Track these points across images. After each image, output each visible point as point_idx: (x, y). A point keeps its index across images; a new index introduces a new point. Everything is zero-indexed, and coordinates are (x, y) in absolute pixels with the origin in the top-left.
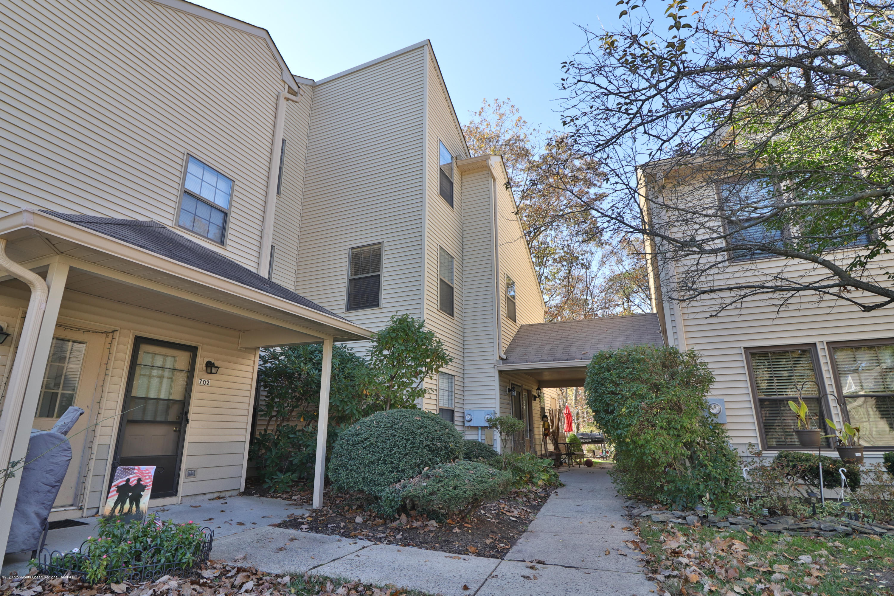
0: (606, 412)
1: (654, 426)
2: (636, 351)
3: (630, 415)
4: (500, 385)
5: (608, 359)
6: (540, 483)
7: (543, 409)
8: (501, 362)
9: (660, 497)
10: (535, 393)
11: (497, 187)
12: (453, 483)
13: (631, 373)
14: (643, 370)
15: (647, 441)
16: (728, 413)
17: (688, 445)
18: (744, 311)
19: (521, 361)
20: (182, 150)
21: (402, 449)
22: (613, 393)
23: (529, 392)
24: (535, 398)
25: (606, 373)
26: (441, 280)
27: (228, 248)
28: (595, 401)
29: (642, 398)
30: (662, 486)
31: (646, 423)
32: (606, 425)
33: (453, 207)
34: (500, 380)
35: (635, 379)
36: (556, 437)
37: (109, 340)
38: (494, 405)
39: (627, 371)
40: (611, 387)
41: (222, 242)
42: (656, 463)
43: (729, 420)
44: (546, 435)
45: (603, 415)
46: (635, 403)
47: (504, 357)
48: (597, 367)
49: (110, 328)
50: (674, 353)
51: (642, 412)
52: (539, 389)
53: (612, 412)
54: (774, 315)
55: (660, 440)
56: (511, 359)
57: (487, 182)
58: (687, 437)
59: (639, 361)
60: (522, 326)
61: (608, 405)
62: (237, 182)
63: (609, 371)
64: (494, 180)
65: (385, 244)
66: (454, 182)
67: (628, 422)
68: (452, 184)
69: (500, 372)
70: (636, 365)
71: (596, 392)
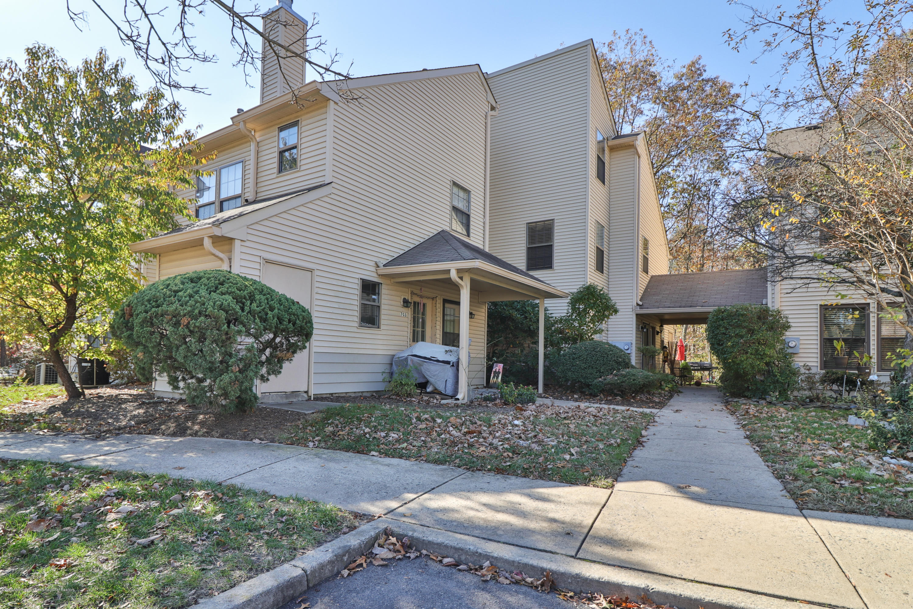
0: (719, 344)
1: (747, 353)
2: (741, 308)
3: (732, 346)
4: (636, 324)
5: (723, 312)
6: (667, 389)
7: (662, 342)
8: (638, 307)
9: (747, 394)
10: (658, 329)
11: (641, 162)
12: (633, 378)
13: (736, 322)
14: (745, 321)
15: (742, 361)
16: (801, 346)
17: (767, 364)
18: (809, 290)
19: (654, 307)
20: (449, 178)
21: (602, 362)
22: (724, 333)
23: (653, 328)
24: (658, 333)
25: (721, 322)
26: (597, 247)
27: (472, 238)
28: (712, 338)
29: (742, 337)
30: (748, 387)
31: (742, 351)
32: (717, 352)
33: (604, 183)
34: (637, 321)
35: (739, 326)
36: (672, 363)
37: (434, 302)
38: (631, 339)
39: (734, 321)
40: (723, 330)
41: (468, 235)
42: (746, 374)
43: (801, 351)
44: (664, 361)
45: (716, 346)
46: (736, 340)
47: (641, 303)
48: (715, 318)
49: (434, 295)
50: (767, 310)
51: (740, 345)
52: (662, 326)
53: (722, 345)
54: (825, 293)
55: (750, 361)
56: (645, 306)
57: (633, 159)
58: (767, 359)
59: (742, 315)
60: (652, 277)
61: (720, 340)
62: (472, 192)
63: (722, 320)
64: (639, 157)
65: (556, 221)
66: (606, 162)
67: (732, 350)
68: (604, 163)
69: (637, 315)
70: (741, 318)
71: (713, 332)
